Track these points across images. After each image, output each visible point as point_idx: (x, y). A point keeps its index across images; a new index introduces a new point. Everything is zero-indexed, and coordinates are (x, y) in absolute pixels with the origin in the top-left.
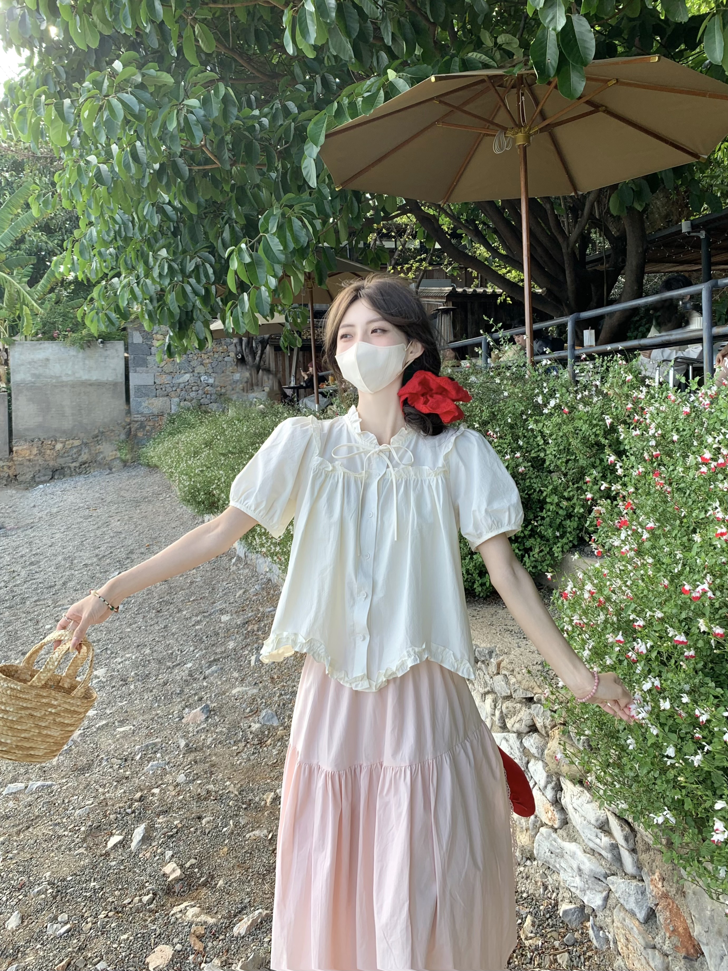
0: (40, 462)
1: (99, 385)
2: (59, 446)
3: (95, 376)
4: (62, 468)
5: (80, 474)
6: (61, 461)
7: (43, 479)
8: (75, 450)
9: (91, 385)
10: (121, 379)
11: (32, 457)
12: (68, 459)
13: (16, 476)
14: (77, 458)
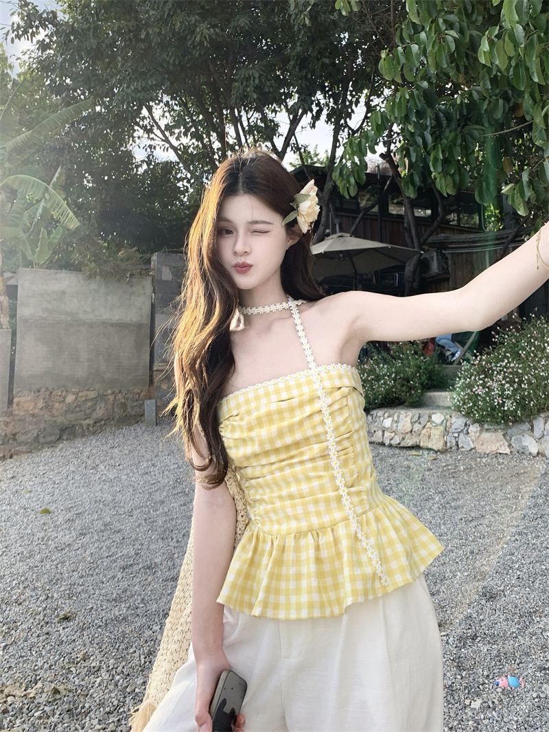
0: (47, 417)
1: (122, 326)
2: (70, 398)
3: (117, 316)
4: (73, 426)
5: (94, 433)
6: (71, 417)
7: (49, 439)
8: (89, 404)
9: (112, 325)
10: (146, 320)
11: (36, 411)
12: (81, 415)
13: (15, 435)
14: (91, 414)
